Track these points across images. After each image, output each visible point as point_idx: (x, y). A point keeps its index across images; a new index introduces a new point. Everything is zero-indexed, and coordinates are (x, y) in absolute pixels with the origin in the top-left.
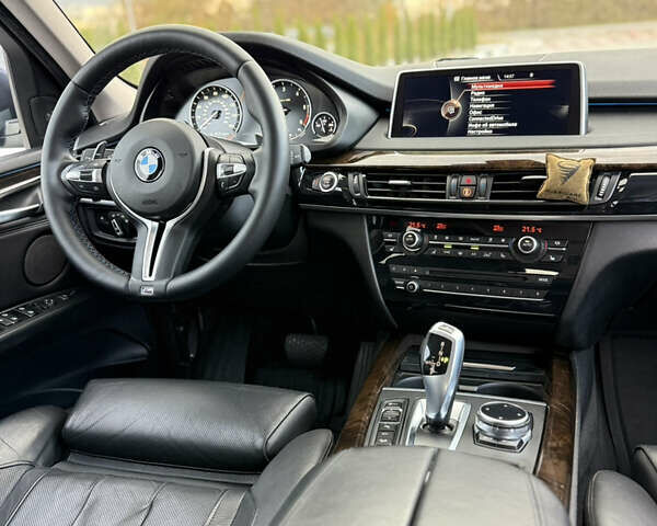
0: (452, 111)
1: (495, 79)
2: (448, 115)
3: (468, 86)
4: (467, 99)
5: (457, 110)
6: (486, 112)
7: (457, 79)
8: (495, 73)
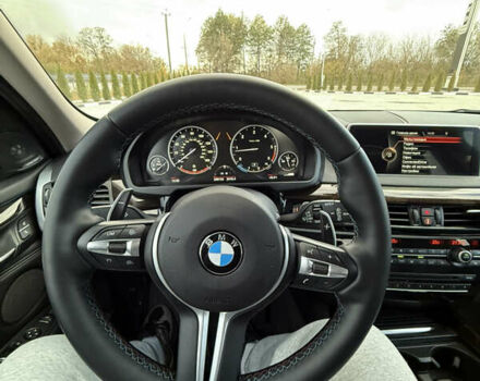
0: (390, 155)
1: (421, 135)
2: (387, 157)
3: (401, 138)
4: (400, 148)
5: (393, 155)
6: (414, 158)
7: (393, 133)
8: (421, 131)
